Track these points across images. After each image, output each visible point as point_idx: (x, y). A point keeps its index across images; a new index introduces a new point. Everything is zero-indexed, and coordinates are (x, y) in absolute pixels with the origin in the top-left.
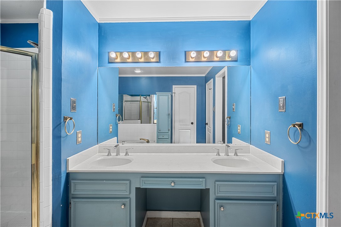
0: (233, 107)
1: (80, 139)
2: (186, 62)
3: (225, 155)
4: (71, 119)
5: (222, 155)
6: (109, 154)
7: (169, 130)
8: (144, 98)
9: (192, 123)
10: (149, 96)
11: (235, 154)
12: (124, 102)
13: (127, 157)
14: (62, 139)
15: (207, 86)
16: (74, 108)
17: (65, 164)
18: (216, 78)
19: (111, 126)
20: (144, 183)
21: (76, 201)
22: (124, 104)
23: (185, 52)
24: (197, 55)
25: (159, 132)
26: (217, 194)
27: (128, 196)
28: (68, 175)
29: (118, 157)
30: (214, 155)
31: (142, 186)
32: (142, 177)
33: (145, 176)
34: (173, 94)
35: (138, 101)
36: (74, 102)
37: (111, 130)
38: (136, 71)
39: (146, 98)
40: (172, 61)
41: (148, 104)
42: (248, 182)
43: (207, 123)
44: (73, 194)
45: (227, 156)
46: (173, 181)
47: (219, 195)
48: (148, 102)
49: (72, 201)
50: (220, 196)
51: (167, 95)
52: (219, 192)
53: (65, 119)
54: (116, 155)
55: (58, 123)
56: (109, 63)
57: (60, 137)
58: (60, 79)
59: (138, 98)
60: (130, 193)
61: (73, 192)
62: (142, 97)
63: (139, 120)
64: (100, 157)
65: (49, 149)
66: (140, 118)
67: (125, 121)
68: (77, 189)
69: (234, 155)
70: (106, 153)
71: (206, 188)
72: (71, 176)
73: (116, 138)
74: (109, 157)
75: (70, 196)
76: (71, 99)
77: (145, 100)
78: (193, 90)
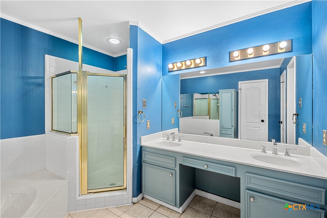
0: (300, 102)
1: (149, 126)
2: (230, 61)
3: (273, 153)
4: (142, 112)
5: (269, 153)
6: (168, 139)
7: (232, 127)
8: (214, 95)
9: (263, 121)
10: (218, 93)
11: (286, 153)
12: (194, 100)
13: (180, 143)
14: (137, 124)
15: (281, 79)
16: (144, 105)
17: (139, 140)
18: (288, 69)
19: (173, 119)
20: (184, 162)
21: (145, 165)
22: (194, 101)
23: (230, 52)
24: (241, 54)
25: (222, 127)
26: (248, 184)
27: (174, 169)
28: (141, 147)
29: (174, 142)
30: (259, 152)
31: (184, 163)
32: (184, 157)
33: (186, 156)
34: (239, 91)
35: (206, 99)
36: (145, 102)
37: (173, 122)
38: (201, 72)
39: (215, 95)
40: (216, 63)
41: (217, 101)
42: (285, 180)
43: (282, 121)
44: (144, 160)
45: (275, 154)
46: (207, 164)
47: (249, 185)
48: (217, 99)
49: (143, 164)
50: (251, 187)
51: (230, 92)
52: (249, 183)
53: (139, 112)
54: (173, 140)
55: (135, 115)
56: (169, 72)
57: (137, 123)
58: (137, 88)
59: (206, 96)
60: (175, 167)
61: (143, 158)
62: (211, 95)
63: (207, 116)
64: (161, 140)
65: (131, 129)
66: (209, 114)
67: (194, 117)
68: (146, 157)
69: (285, 155)
70: (166, 138)
71: (237, 176)
72: (143, 148)
73: (178, 128)
74: (168, 141)
75: (143, 161)
76: (143, 100)
77: (215, 97)
78: (264, 84)
